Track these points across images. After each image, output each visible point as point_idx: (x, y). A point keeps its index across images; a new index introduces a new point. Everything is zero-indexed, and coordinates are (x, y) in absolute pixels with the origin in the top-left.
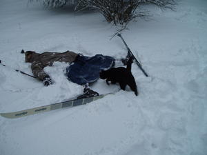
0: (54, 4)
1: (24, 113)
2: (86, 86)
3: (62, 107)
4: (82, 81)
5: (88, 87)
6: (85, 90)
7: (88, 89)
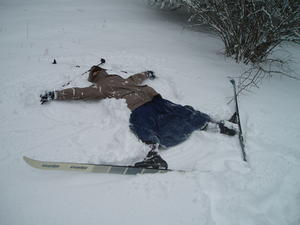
0: (163, 4)
1: (55, 166)
2: (154, 148)
3: (110, 172)
4: (151, 138)
5: (157, 150)
6: (150, 154)
7: (155, 153)
